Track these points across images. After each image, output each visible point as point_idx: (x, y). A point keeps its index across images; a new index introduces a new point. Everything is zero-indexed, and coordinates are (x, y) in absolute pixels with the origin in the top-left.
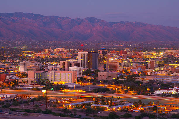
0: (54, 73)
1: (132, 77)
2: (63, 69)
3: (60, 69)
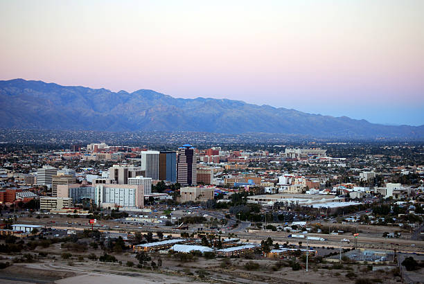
0: (104, 187)
1: (240, 196)
2: (115, 181)
3: (111, 182)
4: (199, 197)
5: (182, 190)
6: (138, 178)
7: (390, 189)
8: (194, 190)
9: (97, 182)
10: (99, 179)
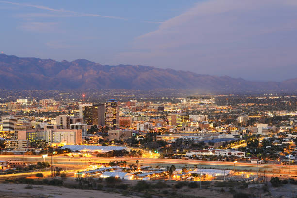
0: (52, 132)
1: (151, 134)
2: (61, 127)
3: (58, 127)
4: (121, 136)
5: (109, 132)
6: (77, 124)
7: (260, 128)
8: (118, 132)
9: (47, 127)
10: (49, 126)
